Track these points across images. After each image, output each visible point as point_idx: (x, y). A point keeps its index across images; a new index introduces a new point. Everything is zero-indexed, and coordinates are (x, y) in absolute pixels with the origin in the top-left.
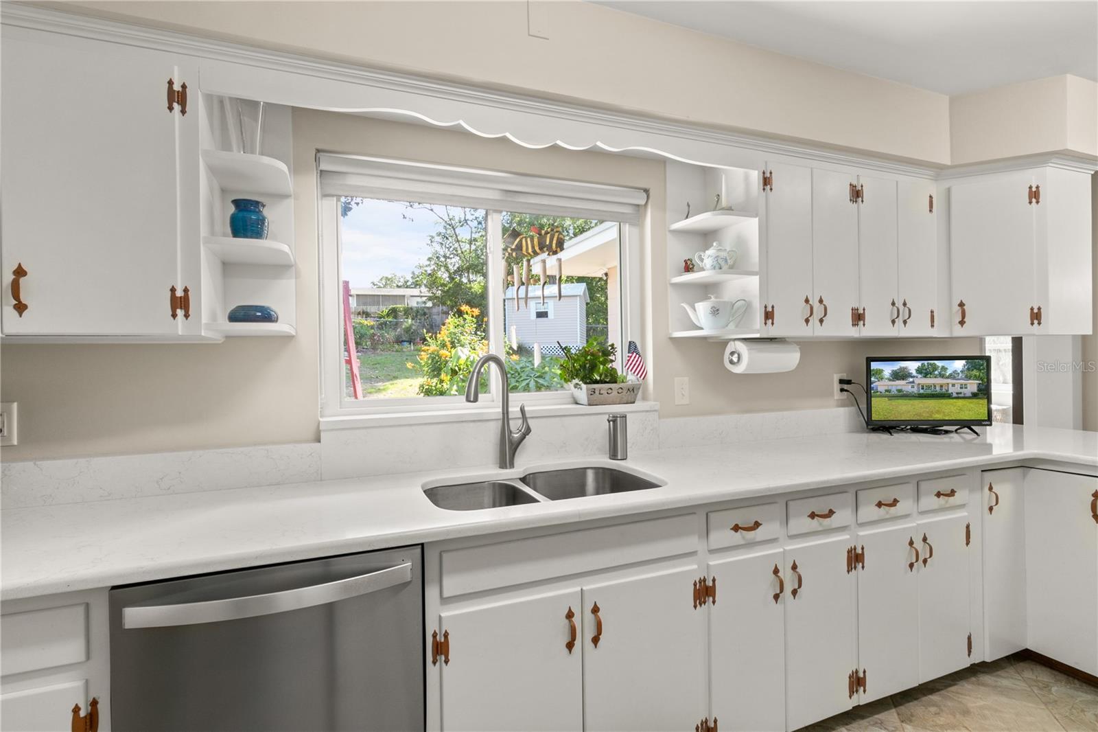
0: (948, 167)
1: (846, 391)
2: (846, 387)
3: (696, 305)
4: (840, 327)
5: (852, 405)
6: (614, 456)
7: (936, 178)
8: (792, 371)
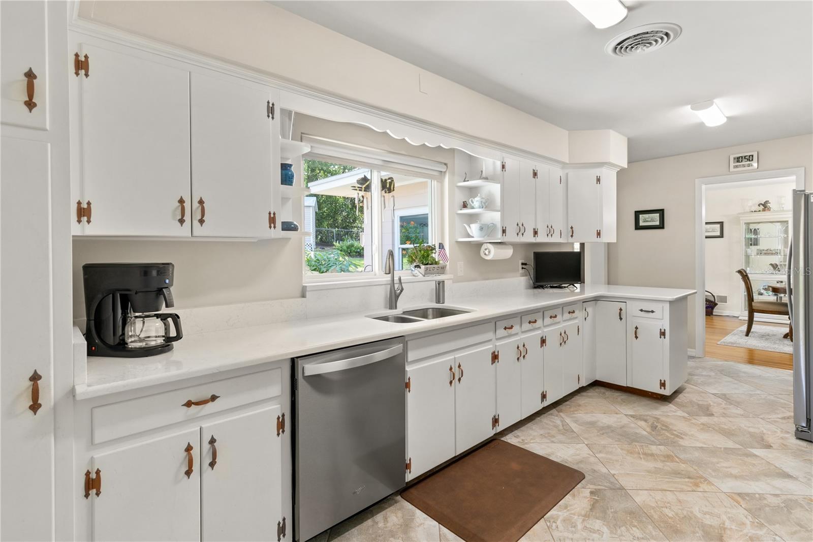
0: (567, 164)
1: (525, 268)
2: (524, 266)
3: (471, 225)
4: (529, 238)
5: (526, 276)
6: (438, 301)
7: (563, 168)
8: (509, 259)
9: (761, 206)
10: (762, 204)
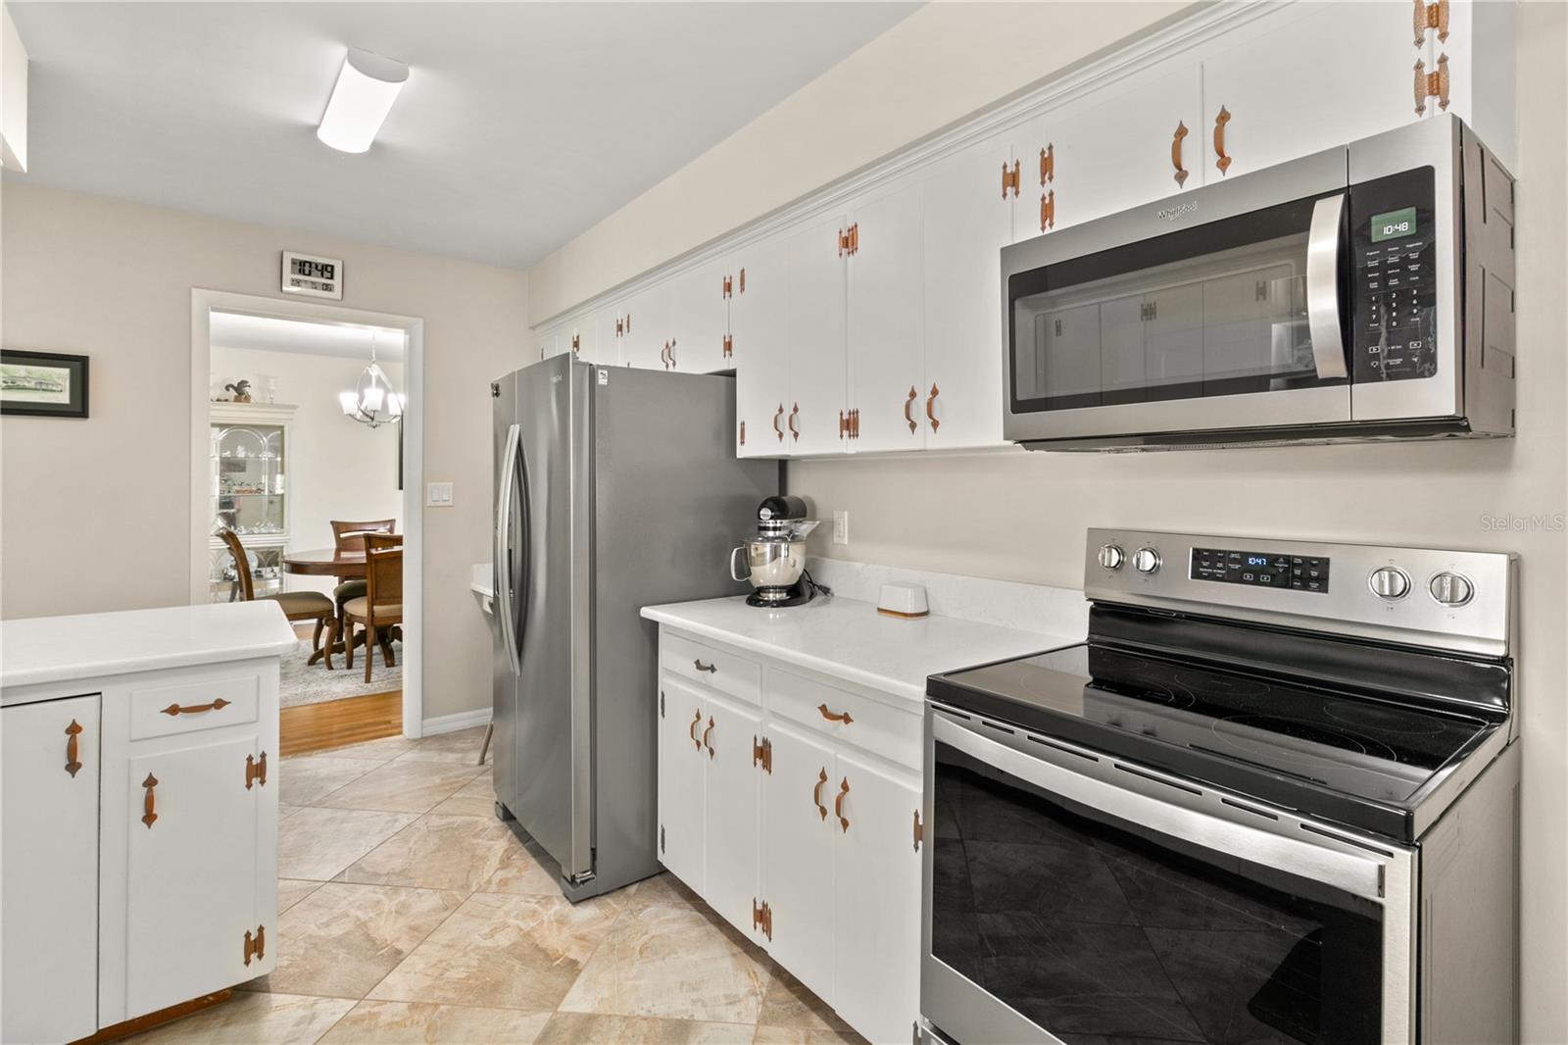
9: (231, 389)
10: (232, 386)
